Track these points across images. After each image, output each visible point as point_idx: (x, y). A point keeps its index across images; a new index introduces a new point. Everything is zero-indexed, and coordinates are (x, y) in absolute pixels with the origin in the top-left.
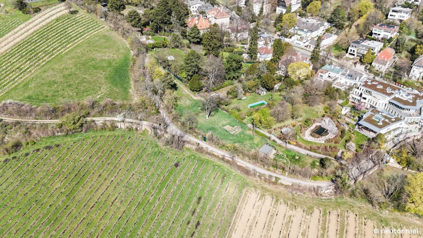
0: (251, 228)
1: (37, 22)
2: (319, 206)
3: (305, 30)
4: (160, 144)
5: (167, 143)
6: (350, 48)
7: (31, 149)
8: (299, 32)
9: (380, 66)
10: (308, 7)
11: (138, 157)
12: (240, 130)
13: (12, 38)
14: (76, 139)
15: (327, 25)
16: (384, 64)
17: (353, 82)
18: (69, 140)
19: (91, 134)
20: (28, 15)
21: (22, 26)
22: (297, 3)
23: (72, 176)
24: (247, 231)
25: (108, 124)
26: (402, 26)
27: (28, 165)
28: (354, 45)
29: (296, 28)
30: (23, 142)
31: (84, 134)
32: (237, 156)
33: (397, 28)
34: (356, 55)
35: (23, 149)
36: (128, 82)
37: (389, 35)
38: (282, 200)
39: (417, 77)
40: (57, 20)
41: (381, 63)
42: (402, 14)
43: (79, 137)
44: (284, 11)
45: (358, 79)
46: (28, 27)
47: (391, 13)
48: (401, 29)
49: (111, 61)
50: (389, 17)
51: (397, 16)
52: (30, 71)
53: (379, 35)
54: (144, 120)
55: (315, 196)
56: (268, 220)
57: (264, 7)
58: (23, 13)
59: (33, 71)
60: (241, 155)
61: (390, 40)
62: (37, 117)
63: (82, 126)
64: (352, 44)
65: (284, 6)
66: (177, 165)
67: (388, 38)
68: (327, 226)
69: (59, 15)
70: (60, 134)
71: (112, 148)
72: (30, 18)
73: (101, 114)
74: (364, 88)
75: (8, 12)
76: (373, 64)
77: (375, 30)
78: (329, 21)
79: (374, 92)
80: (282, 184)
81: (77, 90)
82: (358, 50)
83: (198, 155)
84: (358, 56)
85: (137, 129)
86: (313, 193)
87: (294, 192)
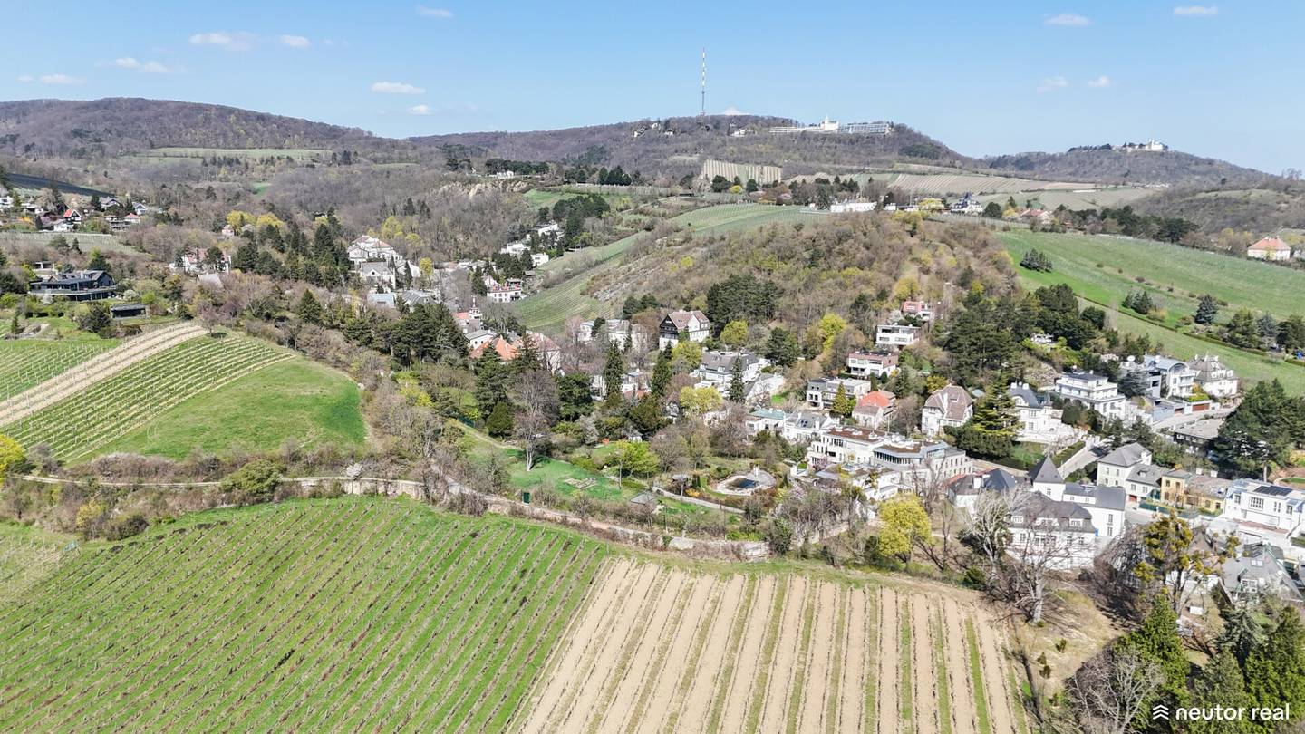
0: (621, 599)
1: (136, 350)
2: (741, 572)
3: (720, 370)
4: (437, 509)
5: (452, 507)
6: (809, 392)
7: (167, 530)
8: (709, 376)
9: (867, 417)
10: (723, 334)
11: (395, 529)
12: (595, 483)
13: (83, 375)
14: (261, 512)
15: (764, 363)
16: (874, 412)
17: (808, 432)
18: (246, 515)
19: (290, 504)
20: (113, 339)
21: (101, 357)
22: (701, 330)
23: (263, 561)
24: (614, 603)
25: (327, 485)
26: (903, 353)
27: (167, 551)
28: (815, 385)
29: (702, 367)
30: (150, 519)
31: (276, 506)
32: (590, 518)
33: (895, 359)
34: (822, 406)
35: (150, 530)
36: (361, 426)
37: (880, 370)
38: (676, 567)
39: (936, 430)
40: (183, 346)
41: (867, 412)
42: (901, 335)
43: (264, 509)
44: (675, 342)
45: (817, 424)
46: (117, 358)
47: (880, 334)
48: (901, 359)
49: (320, 397)
50: (878, 341)
51: (893, 339)
52: (145, 418)
53: (863, 370)
54: (400, 478)
55: (736, 561)
56: (651, 590)
57: (633, 336)
58: (102, 336)
59: (149, 418)
60: (599, 515)
61: (884, 379)
62: (177, 478)
63: (273, 488)
64: (811, 384)
65: (675, 334)
66: (474, 535)
67: (880, 375)
68: (755, 592)
69: (184, 338)
70: (225, 506)
71: (340, 520)
72: (118, 344)
73: (310, 469)
74: (830, 437)
75: (62, 337)
76: (854, 415)
77: (853, 362)
78: (768, 356)
79: (845, 440)
80: (677, 550)
81: (255, 438)
82: (823, 394)
83: (515, 521)
84: (826, 406)
85: (386, 494)
86: (732, 556)
87: (699, 557)
